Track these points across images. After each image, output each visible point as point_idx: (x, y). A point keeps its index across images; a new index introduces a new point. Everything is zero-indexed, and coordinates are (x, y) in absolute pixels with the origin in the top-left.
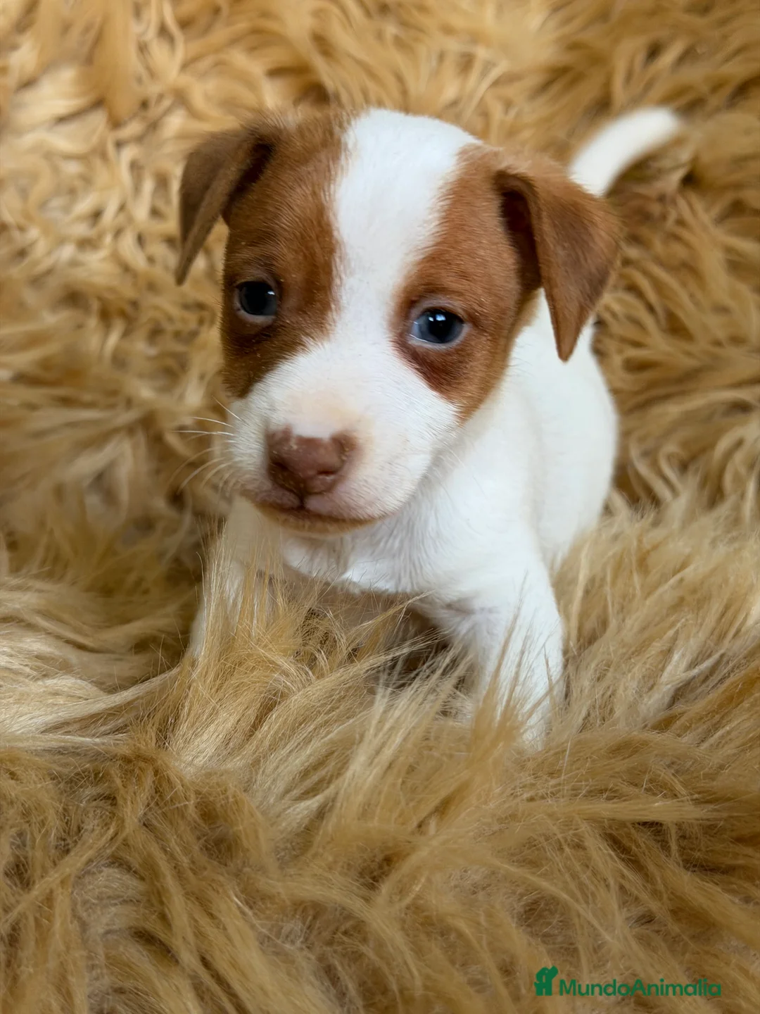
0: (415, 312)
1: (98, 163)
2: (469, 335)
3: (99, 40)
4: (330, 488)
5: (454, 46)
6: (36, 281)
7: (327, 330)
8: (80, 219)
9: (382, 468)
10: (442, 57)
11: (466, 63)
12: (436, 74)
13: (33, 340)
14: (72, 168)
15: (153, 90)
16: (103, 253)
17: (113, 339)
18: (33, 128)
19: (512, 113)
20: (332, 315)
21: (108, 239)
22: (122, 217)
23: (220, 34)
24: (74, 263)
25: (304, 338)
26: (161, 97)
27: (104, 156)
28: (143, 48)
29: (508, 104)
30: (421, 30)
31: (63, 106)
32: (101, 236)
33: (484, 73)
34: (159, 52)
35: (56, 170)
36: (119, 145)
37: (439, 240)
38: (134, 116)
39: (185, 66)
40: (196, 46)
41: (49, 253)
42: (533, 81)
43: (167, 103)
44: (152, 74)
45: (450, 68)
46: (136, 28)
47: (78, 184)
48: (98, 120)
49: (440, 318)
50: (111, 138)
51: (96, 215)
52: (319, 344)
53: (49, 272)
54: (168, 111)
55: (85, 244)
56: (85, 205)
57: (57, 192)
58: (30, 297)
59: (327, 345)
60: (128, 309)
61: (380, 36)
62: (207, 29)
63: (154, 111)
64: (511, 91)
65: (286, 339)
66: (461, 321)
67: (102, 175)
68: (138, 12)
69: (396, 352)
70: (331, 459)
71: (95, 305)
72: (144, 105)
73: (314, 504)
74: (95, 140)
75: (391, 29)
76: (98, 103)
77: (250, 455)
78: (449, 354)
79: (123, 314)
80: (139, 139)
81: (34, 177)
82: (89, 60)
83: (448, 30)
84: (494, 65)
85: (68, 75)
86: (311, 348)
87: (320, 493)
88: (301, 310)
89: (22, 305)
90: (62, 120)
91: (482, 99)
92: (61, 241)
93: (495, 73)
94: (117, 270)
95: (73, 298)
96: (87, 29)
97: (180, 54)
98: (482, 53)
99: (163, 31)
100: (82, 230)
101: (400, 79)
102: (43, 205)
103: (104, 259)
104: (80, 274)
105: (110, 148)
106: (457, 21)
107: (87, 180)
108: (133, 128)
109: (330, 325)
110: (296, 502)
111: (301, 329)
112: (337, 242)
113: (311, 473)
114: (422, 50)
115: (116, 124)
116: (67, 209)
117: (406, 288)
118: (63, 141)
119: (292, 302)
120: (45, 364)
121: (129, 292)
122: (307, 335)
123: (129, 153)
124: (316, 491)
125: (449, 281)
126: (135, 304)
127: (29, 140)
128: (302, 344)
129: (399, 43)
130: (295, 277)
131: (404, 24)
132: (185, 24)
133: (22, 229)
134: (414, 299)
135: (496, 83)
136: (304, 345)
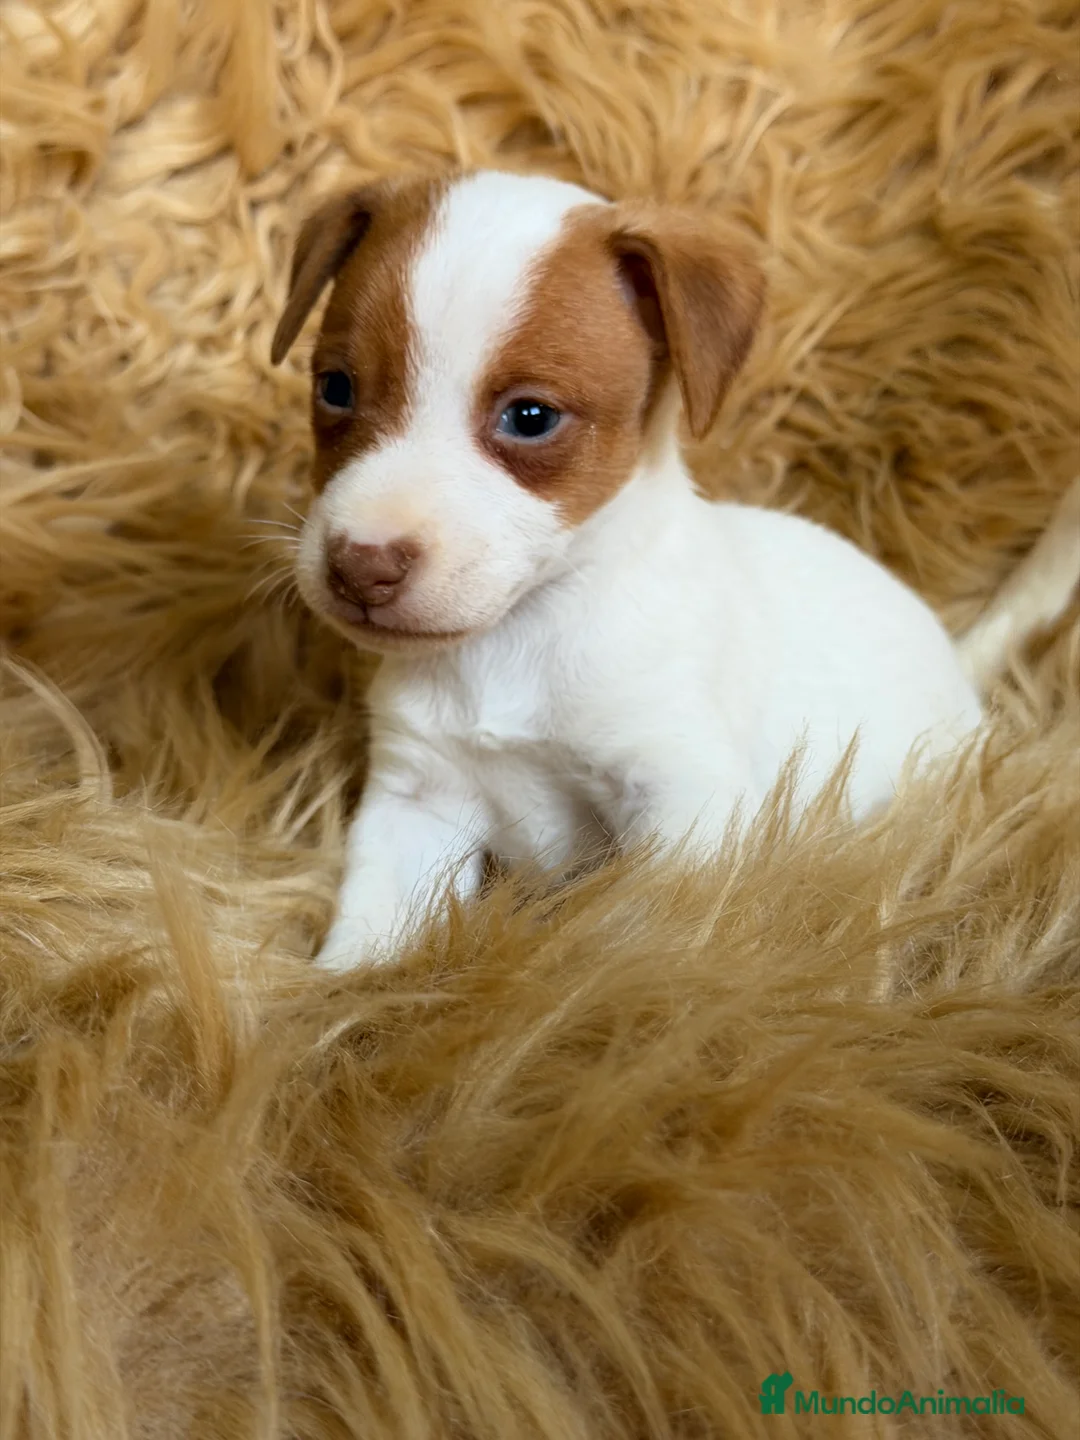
0: (502, 404)
1: (225, 231)
2: (570, 426)
3: (226, 61)
4: (392, 600)
5: (721, 70)
6: (143, 396)
7: (402, 426)
8: (203, 309)
9: (452, 576)
10: (703, 84)
11: (737, 93)
12: (695, 107)
13: (139, 478)
14: (192, 239)
15: (300, 128)
16: (233, 356)
17: (248, 475)
18: (139, 184)
19: (803, 163)
20: (406, 410)
21: (239, 337)
22: (258, 306)
23: (394, 48)
24: (192, 371)
25: (377, 434)
26: (311, 138)
27: (234, 222)
28: (288, 71)
29: (796, 154)
30: (673, 45)
31: (179, 152)
32: (229, 333)
33: (763, 106)
34: (310, 75)
35: (168, 241)
36: (255, 205)
37: (526, 320)
38: (275, 165)
39: (344, 95)
40: (360, 66)
41: (160, 358)
42: (833, 118)
43: (320, 145)
44: (299, 104)
45: (713, 102)
46: (279, 43)
47: (199, 260)
48: (226, 172)
49: (535, 411)
50: (244, 195)
51: (224, 303)
52: (392, 442)
53: (160, 383)
54: (322, 157)
55: (208, 344)
56: (209, 290)
57: (171, 273)
58: (134, 417)
59: (400, 442)
60: (266, 433)
61: (618, 53)
62: (376, 42)
63: (304, 157)
64: (799, 133)
65: (360, 434)
66: (558, 412)
67: (231, 251)
68: (280, 20)
69: (477, 448)
70: (390, 568)
71: (222, 430)
72: (289, 149)
73: (377, 616)
74: (223, 199)
75: (634, 44)
76: (226, 150)
77: (312, 563)
78: (540, 447)
79: (259, 440)
80: (282, 197)
81: (141, 252)
82: (215, 90)
83: (712, 47)
84: (777, 95)
85: (185, 109)
86: (382, 445)
87: (381, 605)
88: (375, 404)
89: (123, 428)
90: (177, 172)
91: (758, 145)
92: (176, 341)
93: (777, 107)
94: (250, 379)
95: (193, 417)
96: (212, 45)
97: (339, 79)
98: (758, 78)
99: (315, 46)
100: (204, 325)
101: (648, 115)
102: (151, 291)
103: (232, 366)
104: (199, 385)
105: (243, 210)
106: (726, 35)
107: (211, 255)
108: (275, 182)
109: (405, 420)
110: (360, 616)
111: (376, 425)
112: (411, 327)
113: (368, 583)
114: (676, 75)
115: (251, 177)
116: (183, 297)
117: (487, 377)
118: (180, 202)
119: (368, 393)
120: (155, 509)
121: (267, 410)
122: (382, 431)
123: (267, 218)
124: (377, 602)
125: (540, 368)
126: (275, 427)
127: (132, 201)
128: (374, 441)
129: (645, 64)
130: (367, 369)
131: (652, 38)
132: (345, 36)
133: (123, 324)
134: (498, 389)
135: (777, 122)
136: (376, 443)
